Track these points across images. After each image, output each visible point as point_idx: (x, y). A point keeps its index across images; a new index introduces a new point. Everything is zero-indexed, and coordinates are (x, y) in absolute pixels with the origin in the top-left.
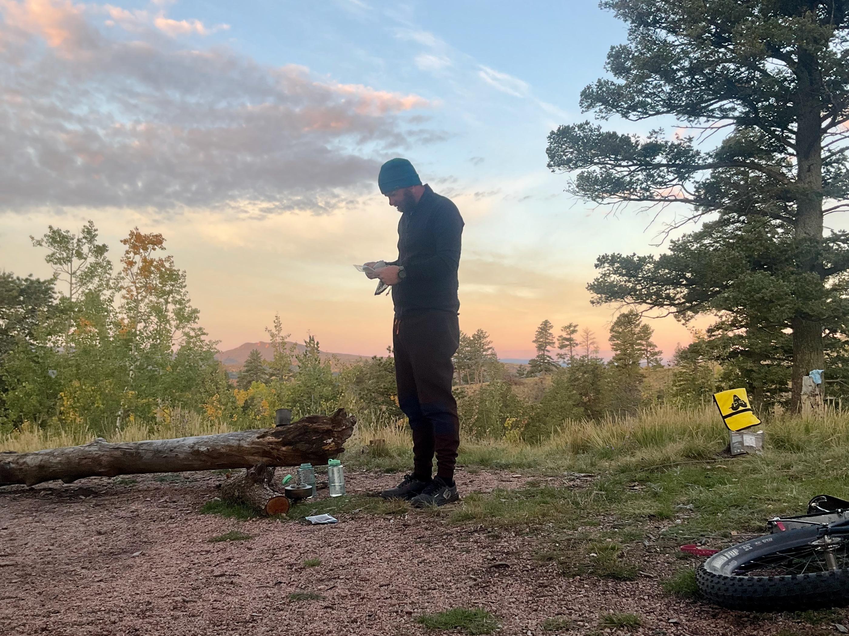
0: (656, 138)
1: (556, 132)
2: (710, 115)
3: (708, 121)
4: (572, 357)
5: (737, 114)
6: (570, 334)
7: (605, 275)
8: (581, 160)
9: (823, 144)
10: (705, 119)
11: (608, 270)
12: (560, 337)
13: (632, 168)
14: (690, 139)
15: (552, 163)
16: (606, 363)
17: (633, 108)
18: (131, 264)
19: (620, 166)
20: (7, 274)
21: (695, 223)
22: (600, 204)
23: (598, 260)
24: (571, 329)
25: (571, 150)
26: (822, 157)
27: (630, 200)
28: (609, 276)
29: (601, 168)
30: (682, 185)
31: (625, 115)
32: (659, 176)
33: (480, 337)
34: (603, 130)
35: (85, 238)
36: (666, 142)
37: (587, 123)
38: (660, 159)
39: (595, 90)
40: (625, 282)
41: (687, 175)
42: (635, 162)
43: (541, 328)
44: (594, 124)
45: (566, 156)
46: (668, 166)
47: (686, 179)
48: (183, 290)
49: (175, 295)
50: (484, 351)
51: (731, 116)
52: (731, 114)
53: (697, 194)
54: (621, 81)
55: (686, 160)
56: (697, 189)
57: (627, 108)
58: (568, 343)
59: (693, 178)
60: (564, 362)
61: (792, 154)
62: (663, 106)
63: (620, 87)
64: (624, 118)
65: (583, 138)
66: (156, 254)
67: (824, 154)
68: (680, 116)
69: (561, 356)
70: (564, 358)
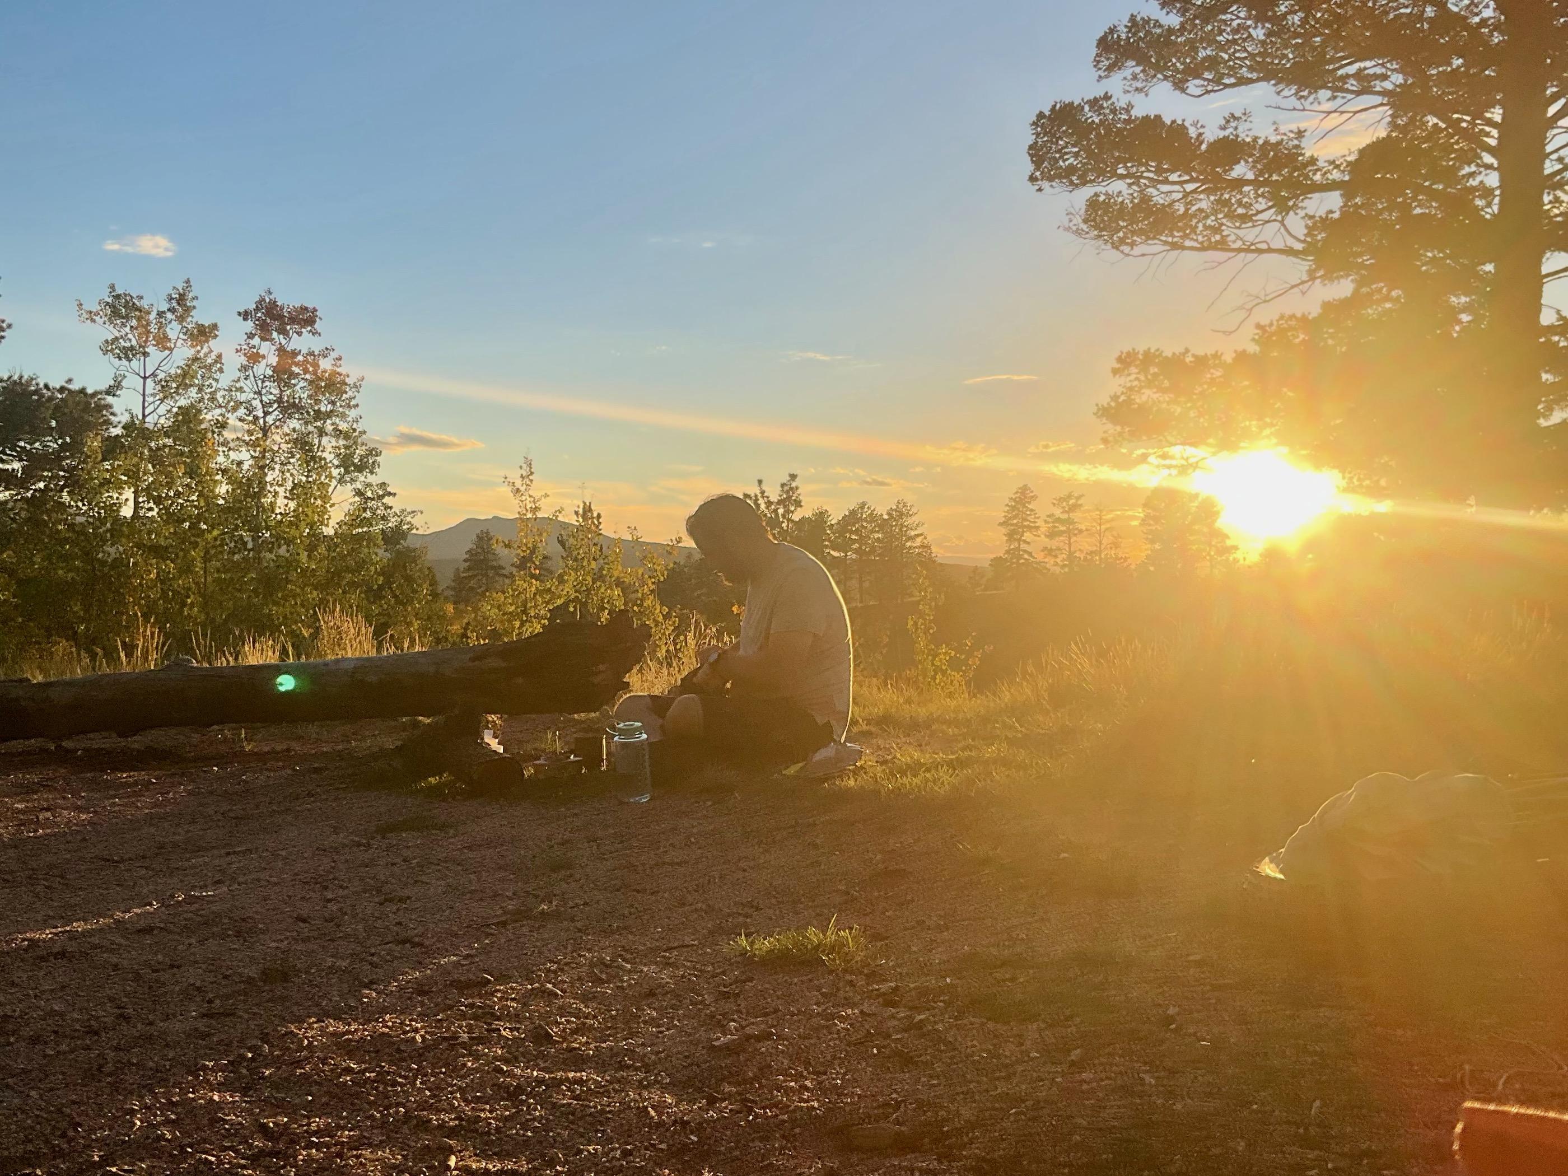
0: (1236, 128)
1: (1047, 113)
2: (1338, 87)
3: (1335, 98)
4: (1071, 555)
5: (1388, 85)
6: (1068, 512)
7: (1131, 389)
8: (1091, 170)
9: (1549, 149)
10: (1329, 93)
11: (1137, 379)
12: (1048, 516)
13: (1190, 187)
14: (1300, 134)
15: (1038, 174)
16: (1133, 567)
17: (1194, 72)
18: (255, 357)
19: (1166, 181)
20: (26, 377)
21: (1303, 293)
22: (1128, 255)
23: (1119, 360)
24: (1071, 502)
25: (1076, 149)
26: (1547, 172)
27: (1184, 248)
28: (1139, 392)
29: (1130, 185)
30: (1282, 222)
31: (1180, 86)
32: (1240, 203)
33: (901, 515)
34: (1138, 112)
35: (172, 310)
36: (1255, 139)
37: (1107, 97)
38: (1241, 170)
39: (1123, 36)
40: (1168, 403)
41: (1291, 203)
42: (1194, 175)
43: (1014, 500)
44: (1121, 100)
45: (1064, 161)
46: (1255, 183)
47: (1288, 209)
48: (352, 414)
49: (337, 421)
50: (907, 541)
51: (1378, 89)
52: (1378, 86)
53: (1309, 239)
54: (1173, 20)
55: (1291, 173)
56: (1310, 230)
57: (1183, 72)
58: (1064, 528)
59: (1303, 208)
60: (1056, 564)
61: (1489, 167)
62: (1251, 69)
63: (1170, 31)
64: (1177, 92)
65: (1098, 126)
66: (301, 342)
67: (1550, 167)
68: (1281, 87)
69: (1049, 552)
70: (1056, 556)
